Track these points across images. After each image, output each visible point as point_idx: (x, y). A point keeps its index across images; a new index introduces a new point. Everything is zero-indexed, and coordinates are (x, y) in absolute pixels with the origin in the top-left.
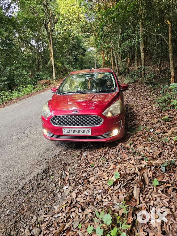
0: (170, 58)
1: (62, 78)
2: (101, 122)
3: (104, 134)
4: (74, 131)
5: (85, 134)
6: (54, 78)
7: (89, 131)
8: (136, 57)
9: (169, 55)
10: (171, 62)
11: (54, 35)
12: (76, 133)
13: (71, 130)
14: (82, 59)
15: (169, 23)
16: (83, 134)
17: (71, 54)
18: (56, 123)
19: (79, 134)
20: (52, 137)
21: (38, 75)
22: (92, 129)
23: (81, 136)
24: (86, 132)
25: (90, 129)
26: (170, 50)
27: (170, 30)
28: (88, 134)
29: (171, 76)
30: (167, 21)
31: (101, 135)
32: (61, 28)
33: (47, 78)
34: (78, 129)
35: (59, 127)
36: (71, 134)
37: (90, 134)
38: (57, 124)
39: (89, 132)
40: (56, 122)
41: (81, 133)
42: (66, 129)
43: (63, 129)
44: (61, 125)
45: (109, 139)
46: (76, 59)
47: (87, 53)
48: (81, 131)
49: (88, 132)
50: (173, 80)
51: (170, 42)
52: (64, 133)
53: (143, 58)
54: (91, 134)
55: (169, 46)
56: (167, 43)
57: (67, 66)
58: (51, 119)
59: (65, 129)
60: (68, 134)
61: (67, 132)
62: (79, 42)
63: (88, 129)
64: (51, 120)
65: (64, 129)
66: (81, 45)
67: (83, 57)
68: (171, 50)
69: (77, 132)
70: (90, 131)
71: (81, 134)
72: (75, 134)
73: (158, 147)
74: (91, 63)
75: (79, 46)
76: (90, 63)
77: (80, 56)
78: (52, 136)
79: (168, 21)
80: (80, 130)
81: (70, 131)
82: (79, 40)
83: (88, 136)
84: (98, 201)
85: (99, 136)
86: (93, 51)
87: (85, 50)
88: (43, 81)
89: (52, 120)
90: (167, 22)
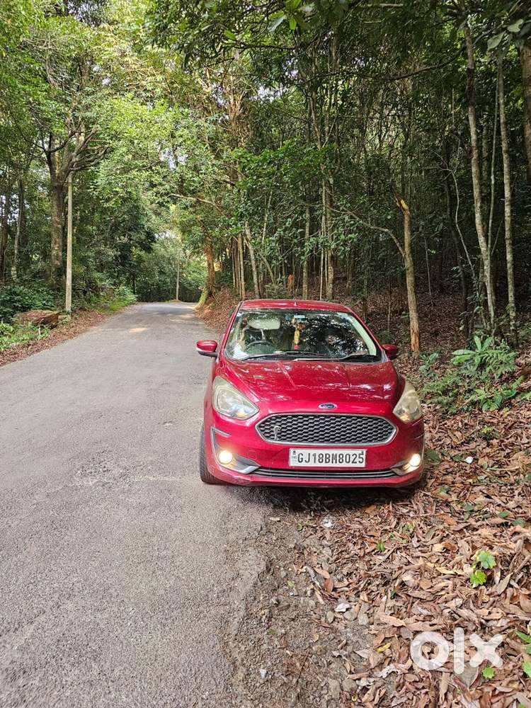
0: (409, 288)
1: (85, 310)
2: (390, 433)
3: (395, 466)
4: (321, 456)
5: (351, 465)
6: (68, 307)
7: (361, 456)
8: (304, 274)
9: (406, 280)
10: (411, 298)
11: (92, 187)
12: (326, 462)
13: (314, 455)
14: (140, 260)
15: (404, 206)
16: (344, 465)
17: (110, 241)
18: (274, 435)
19: (334, 465)
20: (253, 475)
21: (15, 293)
22: (370, 451)
23: (339, 469)
24: (351, 460)
25: (365, 451)
26: (408, 270)
27: (406, 222)
28: (358, 465)
29: (412, 331)
30: (399, 202)
31: (389, 469)
32: (118, 172)
33: (44, 305)
34: (331, 452)
35: (280, 446)
36: (311, 464)
37: (363, 465)
38: (275, 437)
39: (361, 460)
40: (273, 431)
41: (340, 462)
42: (298, 451)
43: (292, 451)
44: (285, 439)
45: (403, 479)
46: (124, 258)
47: (156, 246)
48: (341, 456)
49: (357, 460)
50: (417, 340)
51: (407, 250)
52: (293, 463)
53: (330, 278)
54: (366, 465)
55: (405, 258)
56: (401, 251)
57: (97, 275)
58: (257, 425)
59: (296, 451)
60: (303, 464)
61: (302, 459)
62: (136, 212)
63: (359, 452)
64: (260, 426)
65: (294, 452)
66: (144, 223)
67: (143, 253)
68: (411, 269)
69: (327, 460)
70: (364, 456)
71: (338, 465)
72: (324, 465)
73: (522, 496)
74: (164, 273)
75: (137, 225)
76: (161, 273)
77: (136, 251)
78: (252, 473)
79: (402, 202)
80: (336, 455)
81: (311, 455)
82: (137, 207)
83: (355, 471)
84: (483, 621)
85: (382, 471)
86: (174, 241)
87: (150, 236)
88: (35, 314)
89: (262, 427)
90: (401, 204)
